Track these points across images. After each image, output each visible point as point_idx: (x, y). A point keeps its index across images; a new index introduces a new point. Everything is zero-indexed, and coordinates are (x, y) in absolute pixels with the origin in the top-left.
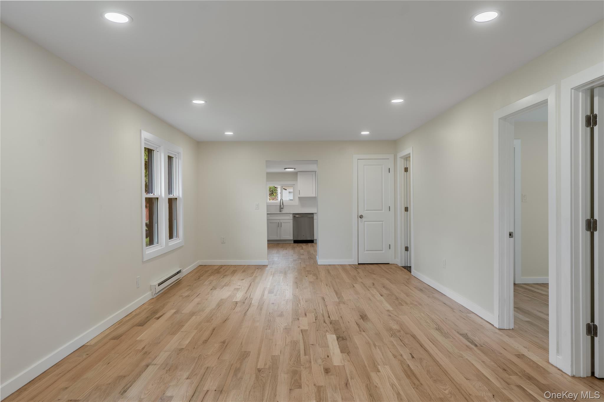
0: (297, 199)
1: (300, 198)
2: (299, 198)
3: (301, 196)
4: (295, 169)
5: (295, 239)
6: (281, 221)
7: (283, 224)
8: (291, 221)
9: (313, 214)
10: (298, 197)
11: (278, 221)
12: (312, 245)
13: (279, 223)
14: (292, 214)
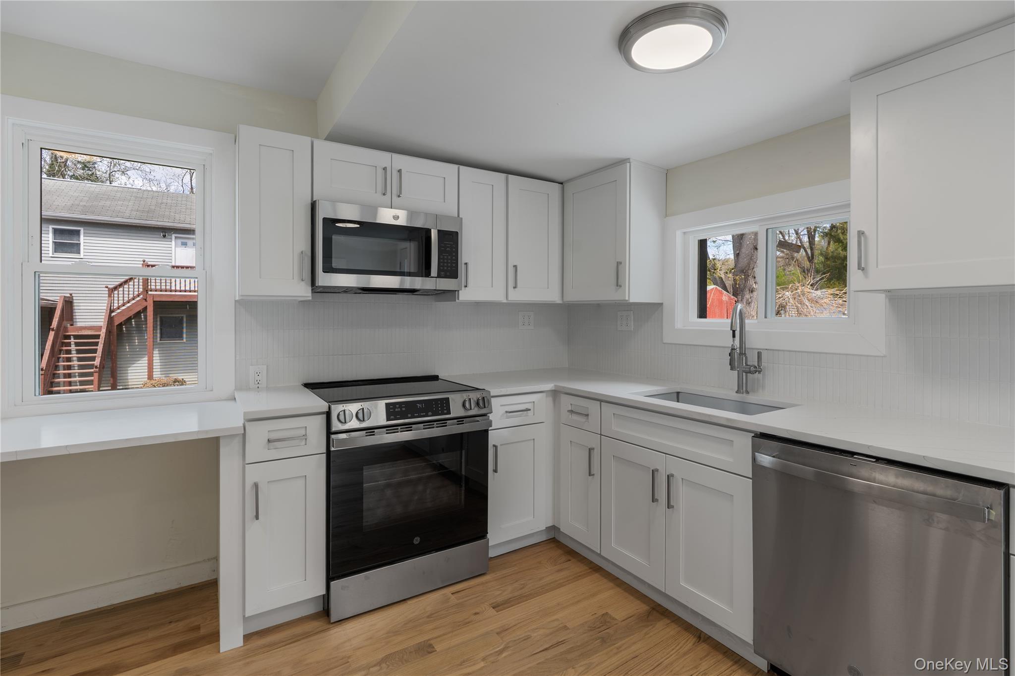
6: (674, 466)
11: (655, 461)
13: (661, 469)
14: (751, 435)
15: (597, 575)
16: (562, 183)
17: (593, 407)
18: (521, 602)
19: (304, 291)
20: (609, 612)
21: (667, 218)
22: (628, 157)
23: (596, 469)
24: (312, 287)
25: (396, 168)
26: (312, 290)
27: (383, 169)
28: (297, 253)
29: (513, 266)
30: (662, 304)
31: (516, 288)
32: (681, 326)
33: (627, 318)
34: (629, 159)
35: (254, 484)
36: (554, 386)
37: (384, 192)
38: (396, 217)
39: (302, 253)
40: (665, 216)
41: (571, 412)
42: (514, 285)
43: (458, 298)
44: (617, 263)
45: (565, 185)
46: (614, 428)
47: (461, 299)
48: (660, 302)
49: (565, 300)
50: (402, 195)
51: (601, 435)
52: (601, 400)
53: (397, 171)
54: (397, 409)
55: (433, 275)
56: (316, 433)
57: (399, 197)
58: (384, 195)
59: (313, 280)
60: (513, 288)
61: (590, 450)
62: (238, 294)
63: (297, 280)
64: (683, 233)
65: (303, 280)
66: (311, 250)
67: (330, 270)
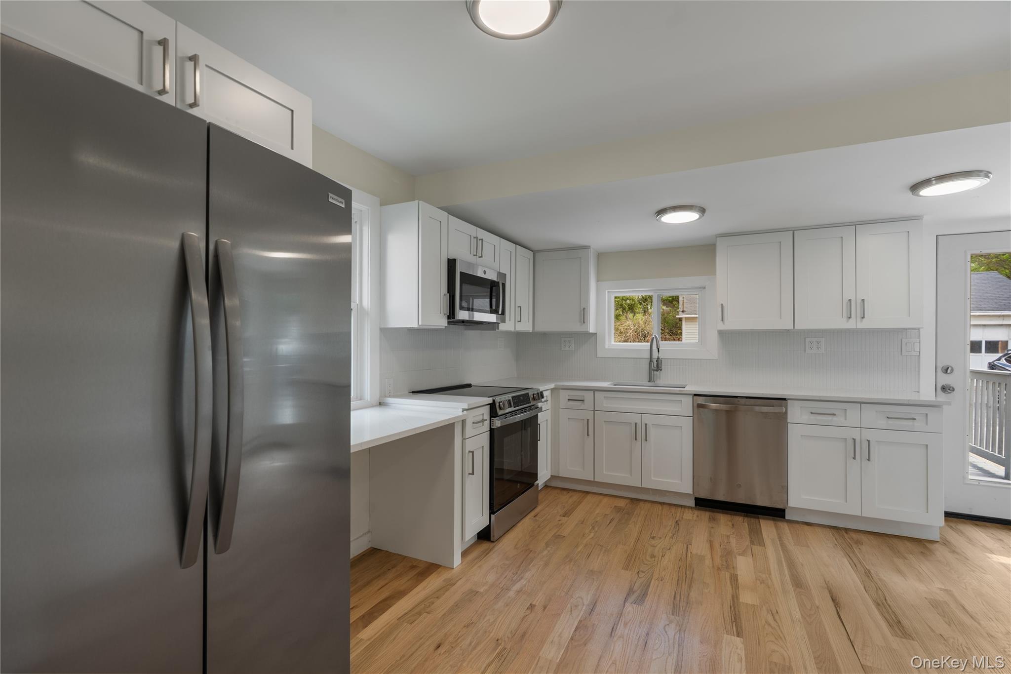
0: (713, 338)
1: (726, 336)
2: (721, 333)
3: (733, 324)
4: (702, 211)
5: (703, 495)
6: (647, 419)
7: (652, 432)
8: (687, 424)
9: (785, 399)
10: (716, 333)
11: (637, 418)
12: (775, 523)
13: (639, 422)
14: (692, 396)
15: (590, 495)
16: (535, 252)
17: (588, 396)
18: (572, 512)
19: (443, 322)
20: (616, 505)
21: (599, 282)
22: (588, 245)
23: (591, 432)
24: (448, 319)
25: (479, 238)
26: (448, 322)
27: (474, 238)
28: (442, 295)
29: (518, 307)
30: (596, 333)
31: (520, 321)
32: (608, 347)
33: (569, 342)
34: (590, 246)
35: (470, 452)
36: (555, 385)
37: (475, 254)
38: (485, 272)
39: (445, 295)
40: (598, 281)
41: (569, 400)
42: (519, 320)
43: (498, 329)
44: (582, 308)
45: (536, 254)
46: (605, 405)
47: (500, 329)
48: (595, 332)
49: (536, 330)
50: (482, 257)
51: (594, 411)
52: (594, 390)
53: (480, 240)
54: (515, 401)
55: (500, 313)
56: (487, 416)
57: (480, 257)
58: (474, 255)
59: (451, 315)
60: (518, 321)
61: (588, 420)
62: (420, 324)
63: (442, 314)
64: (608, 292)
65: (445, 314)
66: (448, 293)
67: (462, 308)
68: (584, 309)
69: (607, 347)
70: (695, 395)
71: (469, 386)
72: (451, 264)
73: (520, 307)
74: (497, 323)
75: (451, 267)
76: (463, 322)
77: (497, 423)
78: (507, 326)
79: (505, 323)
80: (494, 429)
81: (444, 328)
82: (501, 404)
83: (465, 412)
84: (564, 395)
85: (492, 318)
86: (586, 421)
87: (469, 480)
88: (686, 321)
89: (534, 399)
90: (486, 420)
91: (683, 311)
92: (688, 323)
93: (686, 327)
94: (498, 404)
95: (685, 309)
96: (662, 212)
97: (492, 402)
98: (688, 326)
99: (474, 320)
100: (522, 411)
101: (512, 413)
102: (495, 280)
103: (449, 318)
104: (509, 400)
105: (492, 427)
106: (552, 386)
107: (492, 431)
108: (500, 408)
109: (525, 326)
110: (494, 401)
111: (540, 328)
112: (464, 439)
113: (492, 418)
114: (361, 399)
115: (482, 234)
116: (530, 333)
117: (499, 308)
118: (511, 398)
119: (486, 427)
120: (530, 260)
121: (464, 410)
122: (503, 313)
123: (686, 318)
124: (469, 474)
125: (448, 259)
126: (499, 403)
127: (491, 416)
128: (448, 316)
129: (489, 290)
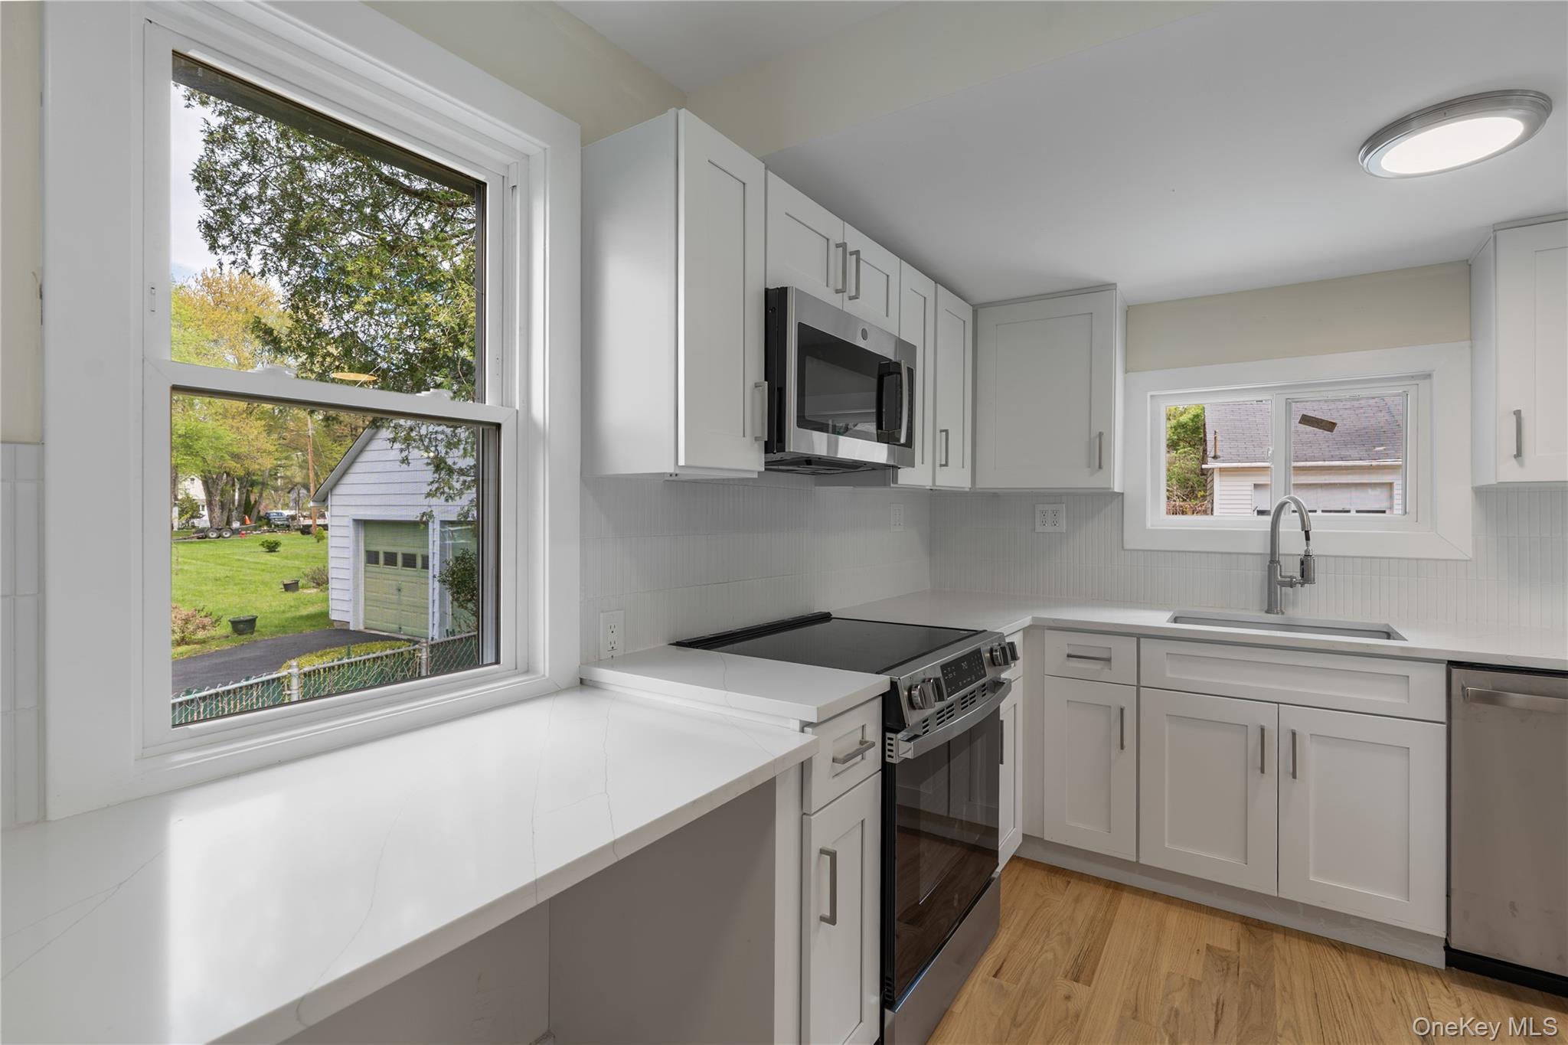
1: (1498, 500)
2: (1484, 492)
6: (1293, 719)
7: (1311, 755)
8: (1426, 743)
11: (1265, 716)
13: (1271, 727)
14: (1444, 666)
16: (976, 306)
17: (1123, 649)
18: (1097, 966)
19: (750, 459)
20: (1209, 942)
21: (1129, 374)
23: (1130, 741)
24: (767, 451)
25: (851, 248)
26: (767, 463)
27: (838, 246)
28: (750, 384)
29: (941, 431)
30: (1123, 494)
31: (946, 465)
32: (1152, 526)
33: (1055, 514)
34: (1115, 284)
35: (822, 852)
36: (1033, 618)
37: (840, 287)
38: (865, 335)
39: (757, 386)
40: (1126, 371)
41: (1069, 656)
42: (944, 462)
43: (895, 481)
44: (1095, 433)
45: (980, 311)
46: (1169, 675)
47: (899, 482)
48: (1122, 491)
49: (977, 487)
50: (856, 297)
51: (1138, 687)
52: (1139, 635)
53: (851, 254)
54: (950, 676)
55: (903, 440)
56: (874, 733)
57: (851, 298)
58: (837, 291)
59: (775, 440)
60: (941, 465)
61: (1122, 710)
62: (682, 462)
63: (749, 438)
64: (1151, 396)
65: (757, 439)
66: (766, 380)
67: (803, 422)
68: (1101, 434)
69: (1149, 526)
70: (1452, 664)
71: (826, 617)
72: (775, 302)
73: (946, 431)
74: (893, 467)
75: (773, 310)
76: (808, 461)
77: (904, 750)
78: (913, 476)
79: (914, 467)
80: (893, 765)
81: (756, 476)
82: (915, 693)
83: (809, 736)
84: (1056, 645)
85: (877, 453)
86: (1116, 713)
87: (822, 938)
88: (1220, 475)
89: (993, 661)
90: (873, 744)
91: (1215, 457)
92: (1224, 478)
93: (1220, 487)
94: (906, 693)
95: (1218, 454)
96: (1379, 138)
97: (887, 688)
98: (1224, 483)
99: (839, 456)
100: (966, 702)
101: (942, 716)
102: (891, 357)
103: (768, 448)
104: (937, 680)
105: (888, 760)
106: (1026, 621)
107: (887, 772)
108: (912, 705)
109: (956, 478)
110: (894, 685)
111: (990, 481)
112: (804, 815)
113: (889, 735)
114: (527, 671)
115: (856, 240)
116: (967, 493)
117: (900, 427)
118: (939, 674)
119: (871, 763)
120: (967, 323)
121: (805, 725)
122: (909, 443)
123: (1221, 470)
124: (823, 919)
125: (767, 291)
126: (910, 690)
127: (886, 729)
128: (766, 442)
129: (874, 382)
